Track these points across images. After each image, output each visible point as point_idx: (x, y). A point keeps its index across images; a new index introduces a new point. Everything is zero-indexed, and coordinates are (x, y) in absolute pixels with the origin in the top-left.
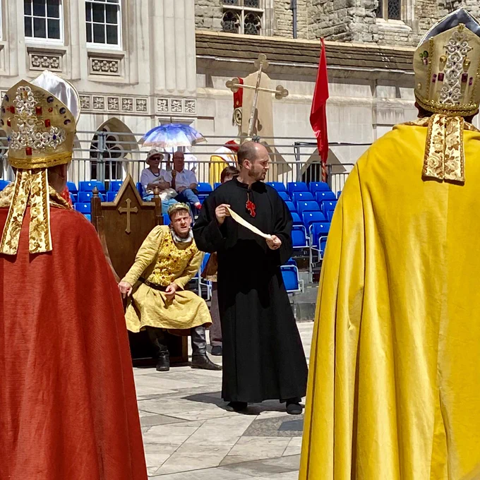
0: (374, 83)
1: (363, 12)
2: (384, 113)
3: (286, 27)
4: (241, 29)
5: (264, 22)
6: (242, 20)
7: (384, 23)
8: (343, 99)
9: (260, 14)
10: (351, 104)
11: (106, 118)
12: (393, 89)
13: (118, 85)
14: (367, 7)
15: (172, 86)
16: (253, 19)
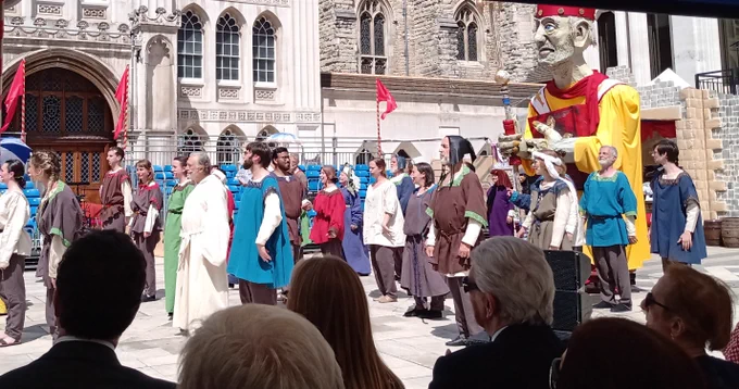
0: (440, 102)
1: (448, 57)
2: (446, 120)
3: (401, 66)
4: (373, 70)
5: (387, 64)
6: (373, 63)
7: (466, 63)
8: (420, 111)
9: (385, 60)
10: (425, 114)
11: (264, 126)
12: (452, 105)
13: (272, 106)
14: (451, 55)
15: (305, 105)
16: (380, 63)
